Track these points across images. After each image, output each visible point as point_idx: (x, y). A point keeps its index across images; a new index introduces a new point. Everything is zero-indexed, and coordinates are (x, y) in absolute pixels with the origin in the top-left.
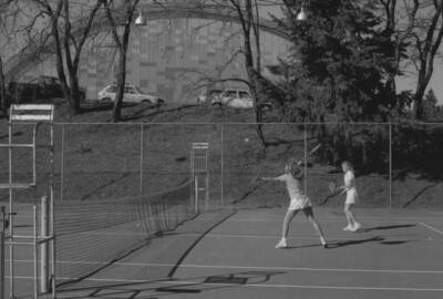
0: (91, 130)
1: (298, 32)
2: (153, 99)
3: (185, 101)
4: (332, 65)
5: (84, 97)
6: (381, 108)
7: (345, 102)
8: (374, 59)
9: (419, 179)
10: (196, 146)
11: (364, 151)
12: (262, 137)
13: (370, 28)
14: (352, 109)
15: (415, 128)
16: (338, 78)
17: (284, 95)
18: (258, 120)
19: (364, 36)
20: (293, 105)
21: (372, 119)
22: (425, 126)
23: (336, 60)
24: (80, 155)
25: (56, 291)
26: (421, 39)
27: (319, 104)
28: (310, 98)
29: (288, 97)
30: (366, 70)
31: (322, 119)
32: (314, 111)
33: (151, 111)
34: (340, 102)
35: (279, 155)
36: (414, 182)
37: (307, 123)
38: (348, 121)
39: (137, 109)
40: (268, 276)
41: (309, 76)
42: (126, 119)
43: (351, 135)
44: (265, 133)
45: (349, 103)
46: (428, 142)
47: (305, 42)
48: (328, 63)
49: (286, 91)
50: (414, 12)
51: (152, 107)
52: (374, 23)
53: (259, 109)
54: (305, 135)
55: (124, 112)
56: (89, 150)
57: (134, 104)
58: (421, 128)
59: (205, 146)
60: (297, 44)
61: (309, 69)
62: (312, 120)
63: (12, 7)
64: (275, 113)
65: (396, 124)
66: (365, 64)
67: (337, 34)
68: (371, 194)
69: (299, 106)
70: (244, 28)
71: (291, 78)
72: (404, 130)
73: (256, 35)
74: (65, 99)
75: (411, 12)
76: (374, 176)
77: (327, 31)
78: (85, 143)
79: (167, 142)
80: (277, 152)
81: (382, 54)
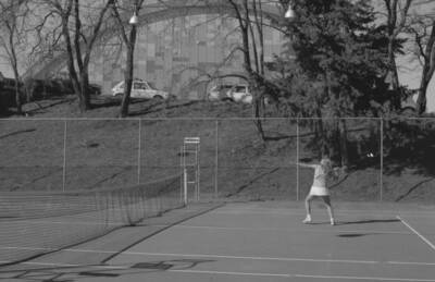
1: (293, 27)
2: (165, 95)
3: (194, 96)
4: (324, 62)
5: (99, 93)
6: (374, 103)
7: (337, 97)
8: (366, 55)
9: (415, 173)
10: (188, 141)
11: (359, 146)
12: (261, 130)
13: (364, 25)
14: (344, 105)
15: (409, 123)
16: (329, 74)
17: (279, 91)
18: (257, 115)
19: (358, 33)
20: (285, 101)
21: (364, 114)
22: (418, 121)
23: (329, 56)
24: (86, 150)
26: (420, 34)
27: (311, 100)
28: (303, 94)
29: (282, 93)
30: (356, 66)
32: (306, 106)
33: (159, 107)
34: (332, 97)
36: (410, 176)
37: (299, 118)
38: (339, 115)
39: (147, 105)
41: (304, 72)
42: (133, 115)
43: (345, 131)
44: (263, 127)
45: (340, 99)
46: (420, 137)
48: (320, 59)
49: (280, 87)
50: (407, 8)
52: (368, 20)
53: (257, 102)
55: (132, 108)
56: (96, 145)
57: (145, 100)
58: (414, 123)
59: (196, 140)
61: (301, 65)
62: (304, 114)
64: (272, 108)
65: (387, 119)
66: (356, 60)
67: (330, 30)
68: (364, 188)
69: (292, 101)
70: (241, 25)
71: (287, 75)
72: (395, 126)
73: (261, 32)
74: (75, 96)
75: (403, 7)
76: (370, 171)
77: (319, 27)
78: (92, 137)
79: (171, 138)
80: (277, 146)
81: (375, 51)
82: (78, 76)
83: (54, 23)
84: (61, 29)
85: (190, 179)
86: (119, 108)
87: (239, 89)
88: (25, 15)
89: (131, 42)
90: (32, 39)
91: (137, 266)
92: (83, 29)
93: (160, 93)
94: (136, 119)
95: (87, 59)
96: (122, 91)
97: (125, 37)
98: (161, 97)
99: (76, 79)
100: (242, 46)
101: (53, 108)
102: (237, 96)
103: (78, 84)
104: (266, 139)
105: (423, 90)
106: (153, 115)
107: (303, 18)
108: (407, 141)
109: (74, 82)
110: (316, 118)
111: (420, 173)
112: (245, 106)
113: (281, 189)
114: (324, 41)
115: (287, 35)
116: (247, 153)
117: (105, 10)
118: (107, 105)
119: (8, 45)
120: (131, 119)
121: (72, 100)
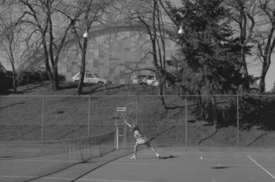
0: (63, 100)
1: (182, 39)
2: (105, 81)
3: (122, 82)
4: (202, 60)
5: (64, 80)
6: (233, 86)
7: (211, 82)
8: (228, 56)
9: (258, 129)
10: (118, 110)
11: (223, 113)
12: (164, 103)
13: (226, 38)
14: (215, 87)
15: (254, 98)
16: (205, 67)
17: (173, 77)
18: (161, 94)
21: (227, 93)
22: (260, 97)
23: (205, 57)
24: (56, 115)
26: (261, 43)
27: (194, 84)
28: (189, 80)
29: (177, 79)
30: (222, 62)
31: (199, 93)
32: (191, 88)
33: (101, 88)
34: (208, 82)
35: (175, 115)
36: (256, 131)
37: (188, 95)
38: (211, 93)
39: (94, 87)
41: (190, 67)
42: (86, 93)
43: (216, 104)
44: (165, 101)
45: (213, 83)
46: (261, 106)
48: (200, 59)
49: (175, 76)
50: (252, 28)
52: (228, 35)
53: (161, 85)
55: (84, 89)
57: (92, 84)
58: (258, 98)
59: (124, 109)
62: (191, 93)
64: (170, 89)
65: (241, 95)
66: (222, 58)
67: (205, 41)
68: (227, 138)
69: (183, 85)
70: (152, 38)
71: (179, 69)
72: (246, 99)
73: (163, 42)
74: (49, 82)
75: (250, 27)
76: (231, 128)
77: (200, 39)
78: (60, 107)
79: (108, 107)
80: (173, 113)
81: (233, 53)
82: (52, 70)
83: (36, 36)
84: (41, 40)
85: (120, 134)
86: (76, 89)
87: (150, 77)
88: (19, 32)
89: (84, 48)
90: (23, 46)
92: (54, 40)
93: (102, 80)
94: (87, 96)
95: (57, 59)
96: (78, 79)
97: (80, 45)
98: (102, 83)
99: (50, 71)
100: (152, 51)
101: (36, 90)
102: (149, 82)
103: (51, 74)
104: (166, 108)
105: (263, 77)
106: (98, 93)
107: (190, 34)
109: (49, 73)
110: (197, 95)
111: (262, 128)
112: (154, 88)
113: (176, 139)
114: (202, 47)
116: (155, 117)
117: (68, 29)
118: (69, 87)
119: (9, 50)
120: (84, 96)
121: (48, 84)
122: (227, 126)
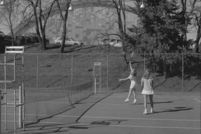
0: (51, 57)
1: (141, 13)
2: (79, 43)
4: (156, 28)
5: (49, 42)
6: (179, 47)
7: (162, 44)
8: (176, 25)
9: (196, 79)
10: (95, 64)
11: (171, 67)
12: (126, 59)
13: (174, 11)
14: (165, 48)
15: (194, 56)
16: (159, 34)
17: (135, 41)
19: (171, 15)
20: (139, 46)
21: (174, 52)
22: (198, 55)
23: (158, 26)
24: (45, 68)
25: (25, 127)
26: (198, 16)
27: (150, 45)
28: (146, 42)
30: (171, 30)
31: (152, 52)
32: (148, 48)
33: (78, 49)
34: (160, 44)
36: (194, 80)
37: (145, 54)
38: (163, 52)
39: (72, 47)
40: (120, 122)
41: (147, 33)
42: (66, 52)
43: (165, 60)
45: (164, 45)
46: (200, 63)
47: (144, 18)
48: (155, 27)
50: (194, 4)
51: (78, 47)
52: (175, 9)
54: (145, 59)
55: (65, 49)
56: (50, 66)
57: (70, 46)
59: (100, 64)
60: (141, 18)
61: (147, 30)
62: (147, 52)
63: (16, 3)
65: (185, 54)
66: (171, 27)
67: (159, 14)
68: (174, 86)
69: (142, 46)
70: (118, 12)
71: (139, 34)
72: (189, 57)
73: (125, 15)
74: (39, 43)
75: (192, 4)
76: (176, 78)
77: (154, 13)
78: (48, 62)
79: (84, 63)
81: (179, 23)
83: (30, 10)
84: (33, 13)
86: (60, 49)
88: (18, 6)
89: (65, 18)
90: (20, 17)
91: (93, 123)
92: (43, 13)
94: (67, 54)
95: (45, 26)
97: (62, 17)
98: (77, 44)
101: (29, 49)
103: (40, 38)
105: (197, 41)
106: (75, 52)
107: (147, 9)
108: (194, 64)
110: (151, 54)
111: (198, 78)
112: (120, 48)
114: (156, 19)
115: (139, 16)
116: (119, 69)
117: (53, 4)
118: (53, 48)
119: (8, 20)
120: (65, 54)
121: (37, 45)
122: (173, 77)
